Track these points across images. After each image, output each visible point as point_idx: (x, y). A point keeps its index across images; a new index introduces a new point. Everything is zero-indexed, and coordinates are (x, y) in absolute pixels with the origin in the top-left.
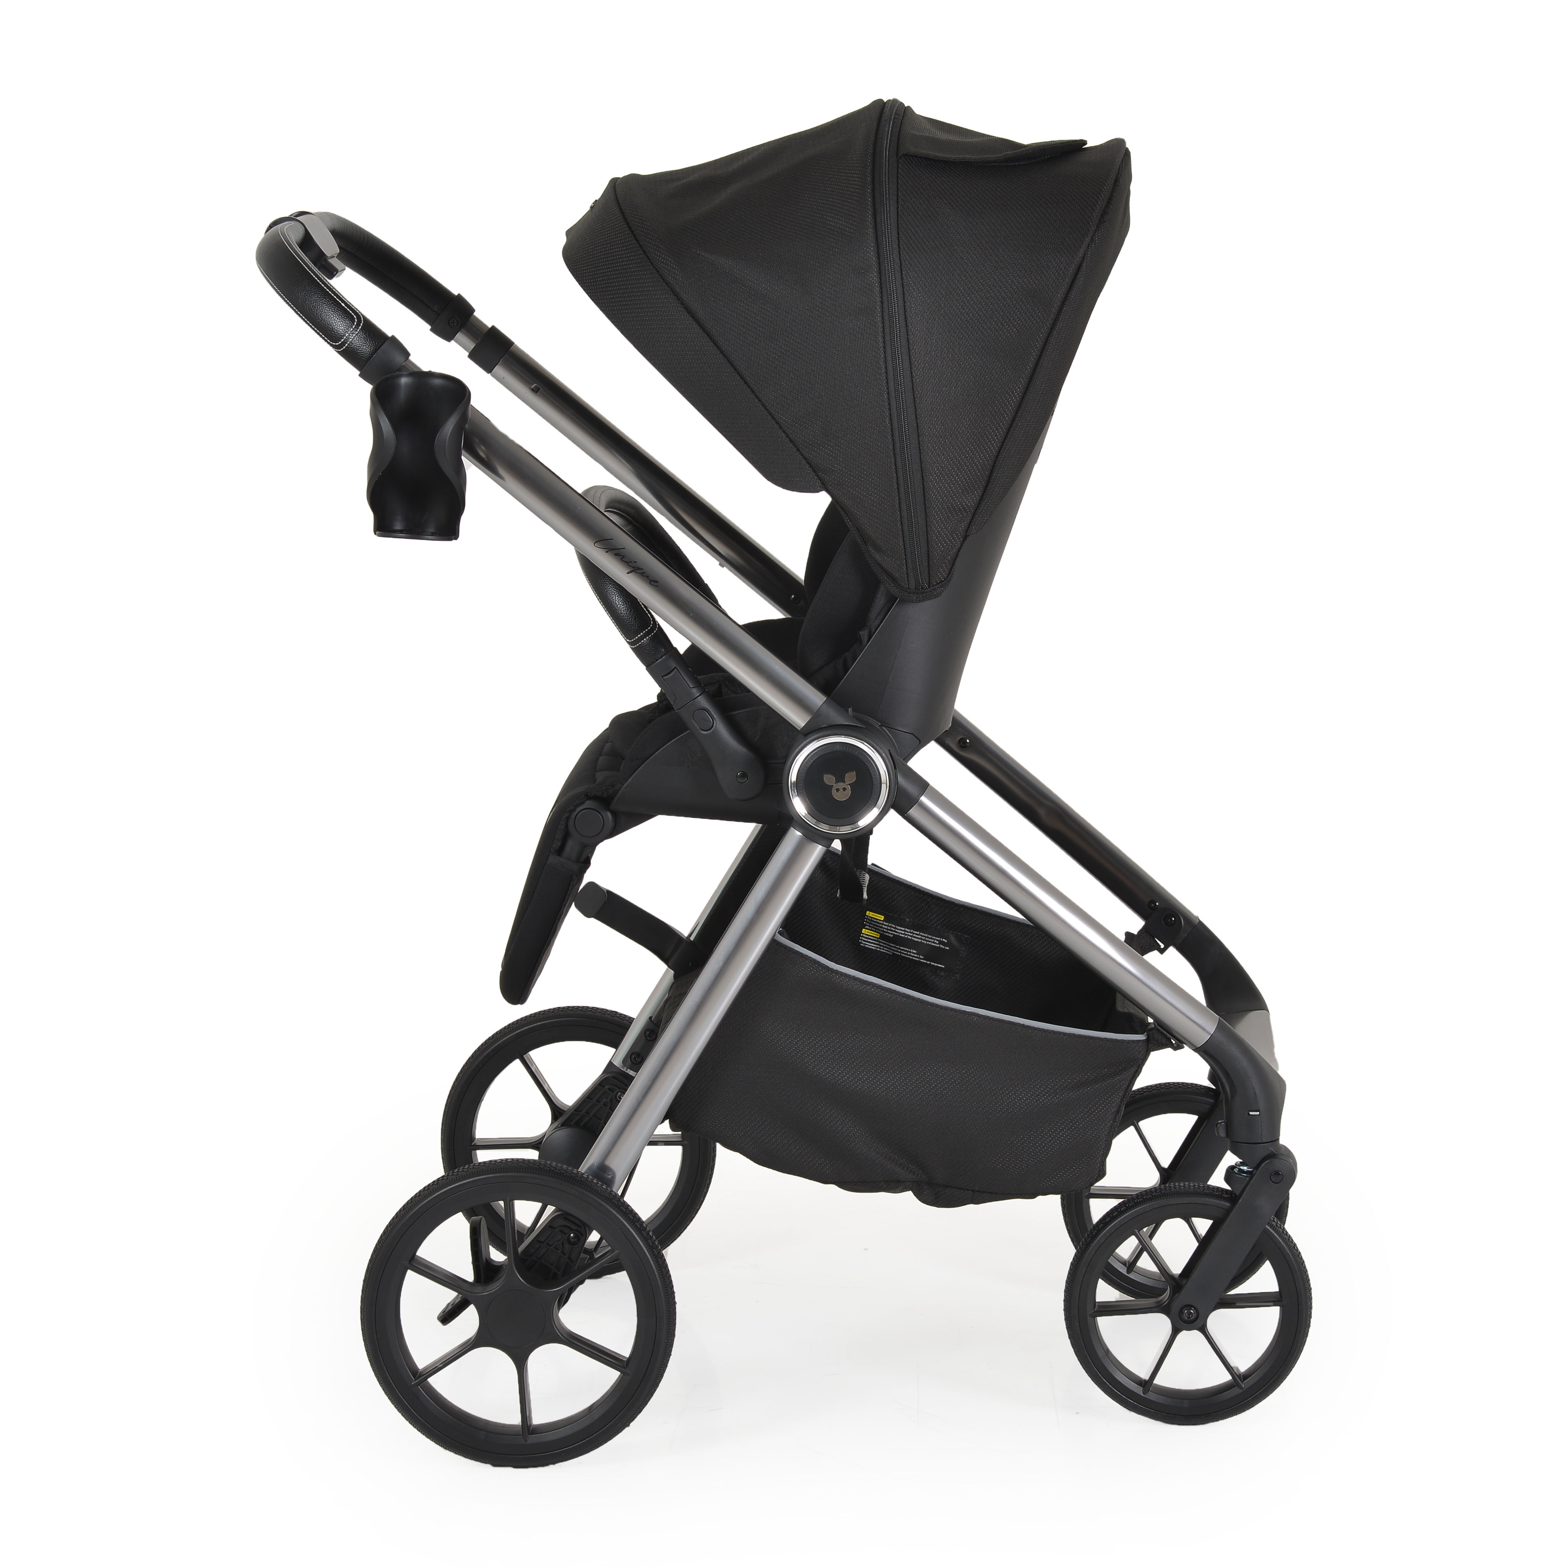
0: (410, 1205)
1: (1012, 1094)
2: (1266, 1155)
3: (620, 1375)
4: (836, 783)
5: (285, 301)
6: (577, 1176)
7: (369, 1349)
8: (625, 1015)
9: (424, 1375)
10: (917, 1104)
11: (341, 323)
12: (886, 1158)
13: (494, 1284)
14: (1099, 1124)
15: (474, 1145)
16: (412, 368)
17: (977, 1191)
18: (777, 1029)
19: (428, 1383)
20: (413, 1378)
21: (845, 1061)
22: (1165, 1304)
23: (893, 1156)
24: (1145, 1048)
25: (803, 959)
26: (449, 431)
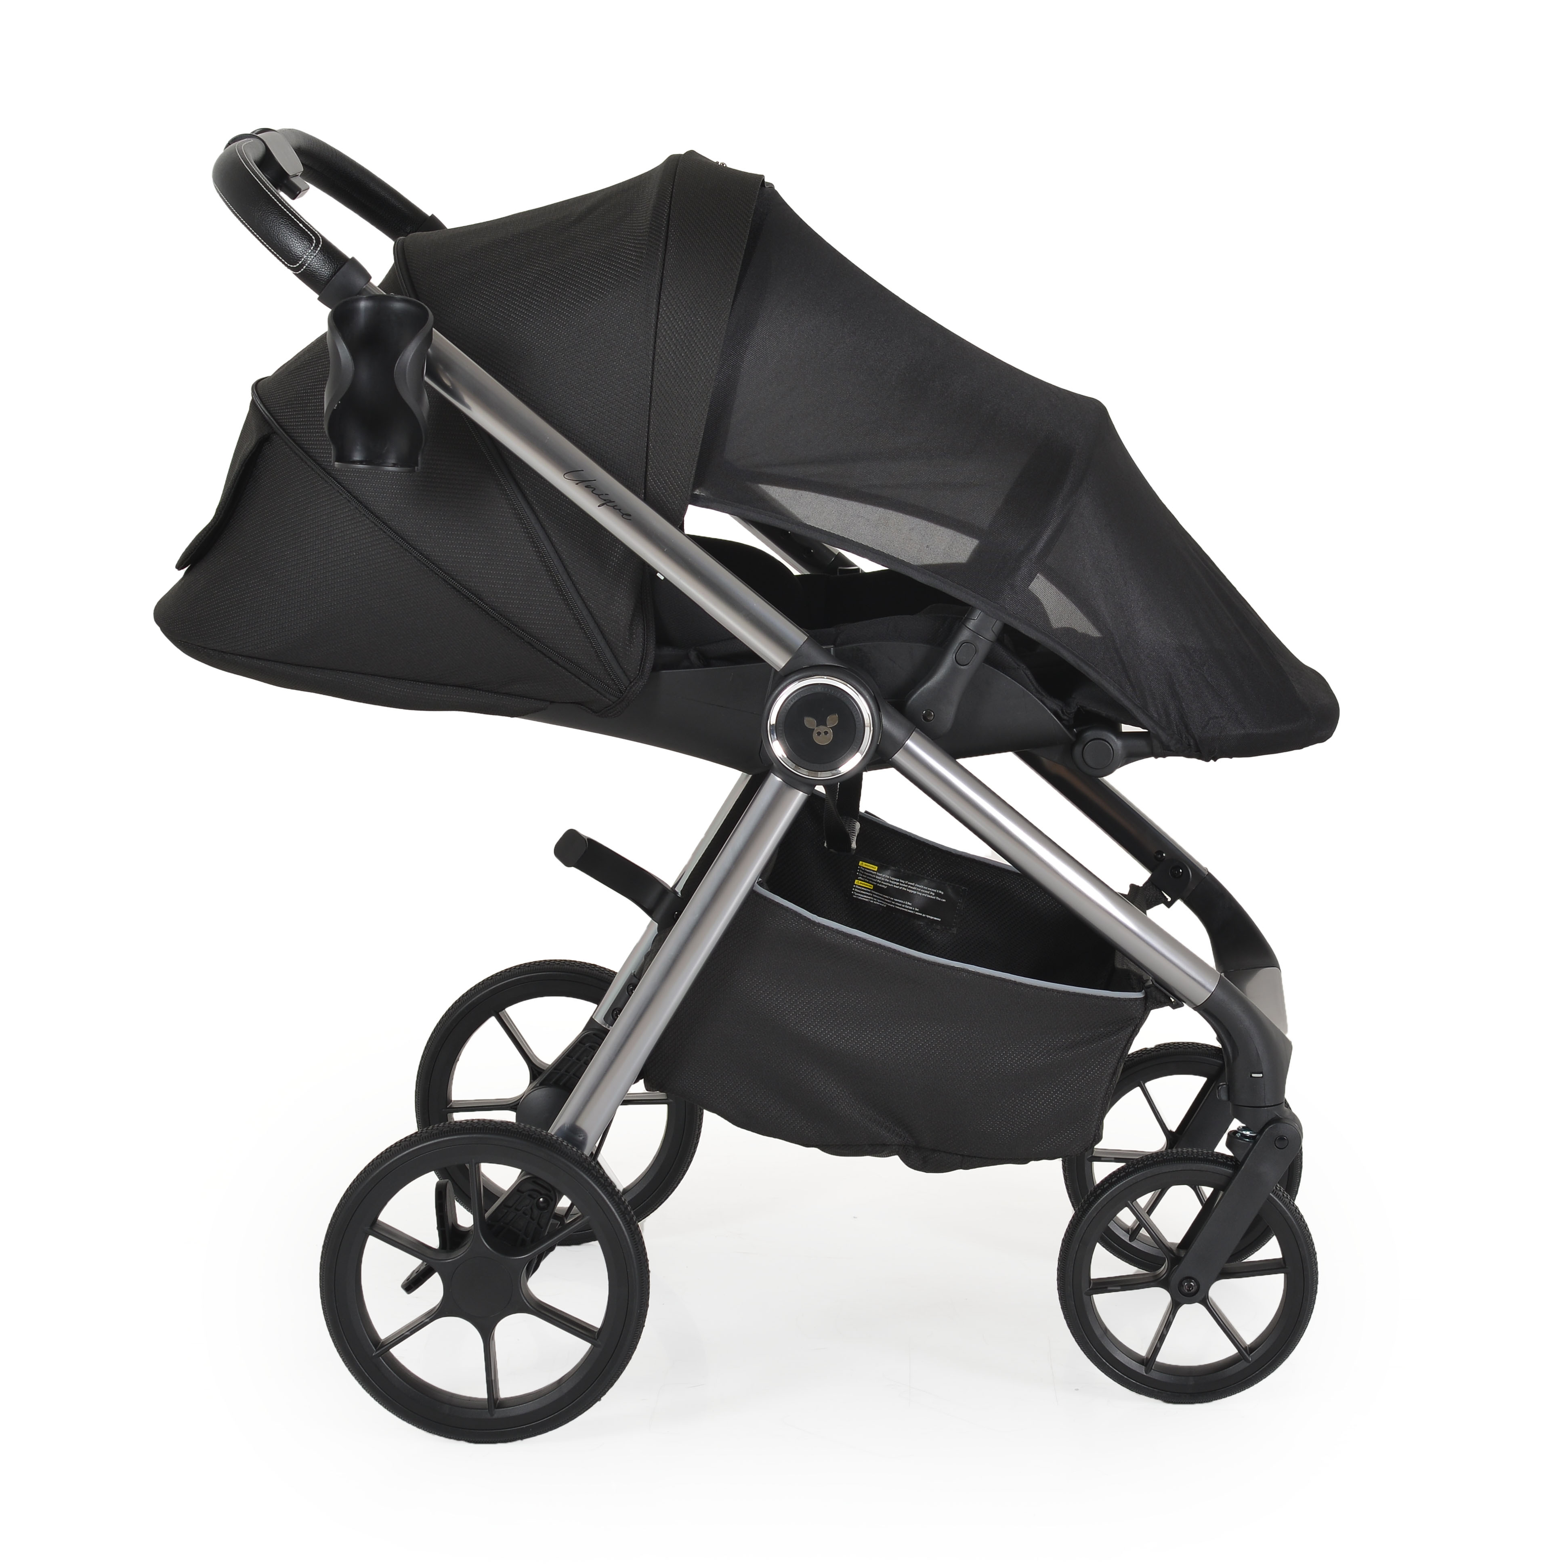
0: (371, 1167)
1: (1003, 1054)
2: (1270, 1119)
3: (591, 1346)
4: (817, 727)
5: (242, 221)
6: (546, 1138)
7: (328, 1317)
8: (605, 968)
9: (387, 1344)
10: (904, 1064)
11: (299, 244)
12: (870, 1120)
13: (459, 1250)
14: (1094, 1086)
15: (449, 1108)
16: (373, 291)
17: (966, 1156)
18: (757, 985)
19: (390, 1352)
20: (374, 1348)
21: (828, 1019)
22: (1163, 1277)
23: (878, 1118)
24: (1145, 1007)
25: (784, 911)
26: (411, 356)
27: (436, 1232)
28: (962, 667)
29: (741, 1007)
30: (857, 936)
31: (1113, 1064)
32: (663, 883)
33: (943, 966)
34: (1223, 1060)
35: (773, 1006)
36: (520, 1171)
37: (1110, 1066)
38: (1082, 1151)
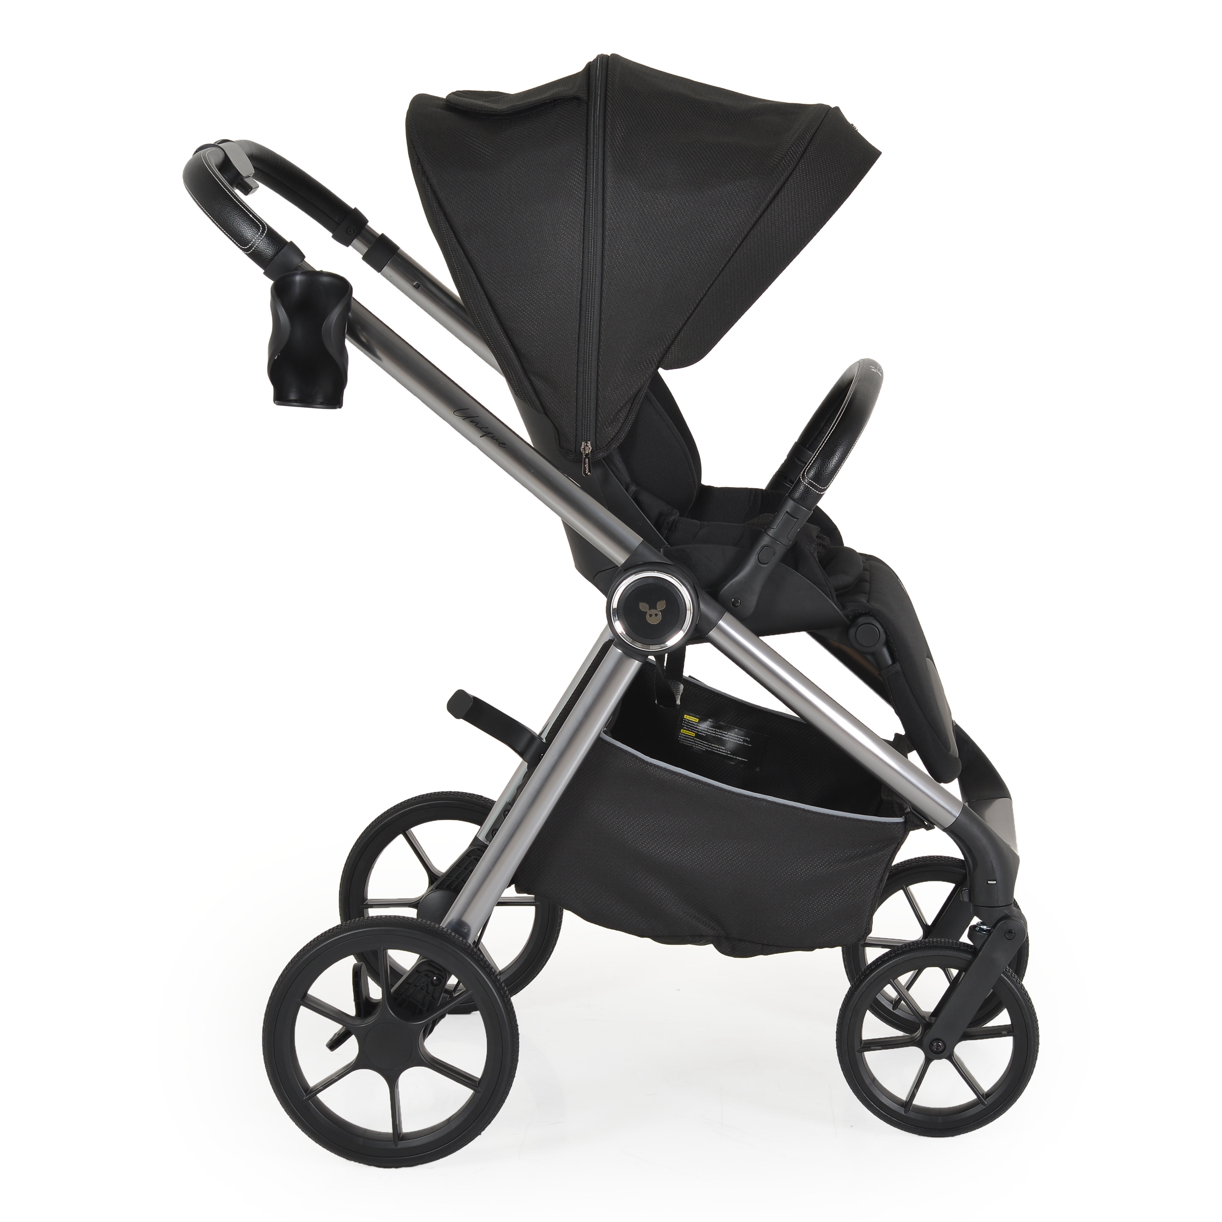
1: (795, 865)
2: (1002, 916)
3: (474, 1092)
4: (649, 610)
5: (205, 212)
6: (439, 931)
7: (269, 1070)
8: (489, 799)
9: (315, 1090)
10: (717, 873)
11: (249, 230)
12: (691, 916)
13: (371, 1017)
14: (866, 891)
15: (366, 904)
16: (305, 268)
17: (766, 945)
18: (603, 811)
19: (318, 1098)
20: (304, 1093)
22: (918, 1039)
23: (697, 915)
24: (905, 829)
25: (624, 753)
26: (335, 319)
27: (353, 1003)
28: (763, 565)
29: (590, 828)
30: (681, 773)
31: (880, 874)
32: (532, 732)
33: (748, 797)
34: (966, 870)
35: (616, 828)
36: (418, 956)
37: (878, 875)
38: (856, 941)
